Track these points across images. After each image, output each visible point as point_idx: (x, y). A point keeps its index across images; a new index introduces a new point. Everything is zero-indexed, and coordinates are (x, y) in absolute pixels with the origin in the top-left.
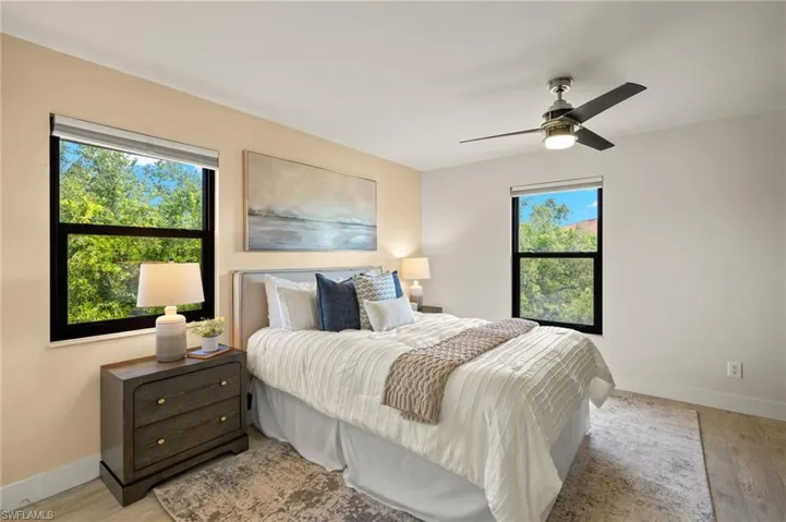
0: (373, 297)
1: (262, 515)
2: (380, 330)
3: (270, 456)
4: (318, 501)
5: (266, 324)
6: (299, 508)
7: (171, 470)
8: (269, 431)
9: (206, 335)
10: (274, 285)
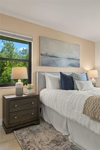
0: (79, 80)
1: (42, 145)
2: (81, 90)
3: (46, 127)
4: (60, 144)
5: (45, 88)
6: (54, 145)
7: (18, 126)
8: (46, 120)
9: (28, 89)
10: (47, 75)
